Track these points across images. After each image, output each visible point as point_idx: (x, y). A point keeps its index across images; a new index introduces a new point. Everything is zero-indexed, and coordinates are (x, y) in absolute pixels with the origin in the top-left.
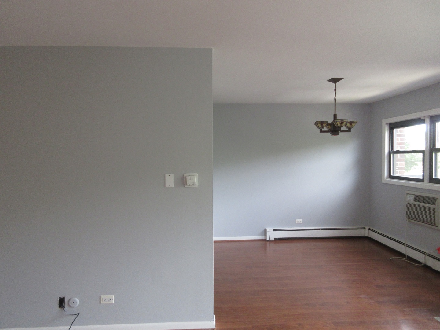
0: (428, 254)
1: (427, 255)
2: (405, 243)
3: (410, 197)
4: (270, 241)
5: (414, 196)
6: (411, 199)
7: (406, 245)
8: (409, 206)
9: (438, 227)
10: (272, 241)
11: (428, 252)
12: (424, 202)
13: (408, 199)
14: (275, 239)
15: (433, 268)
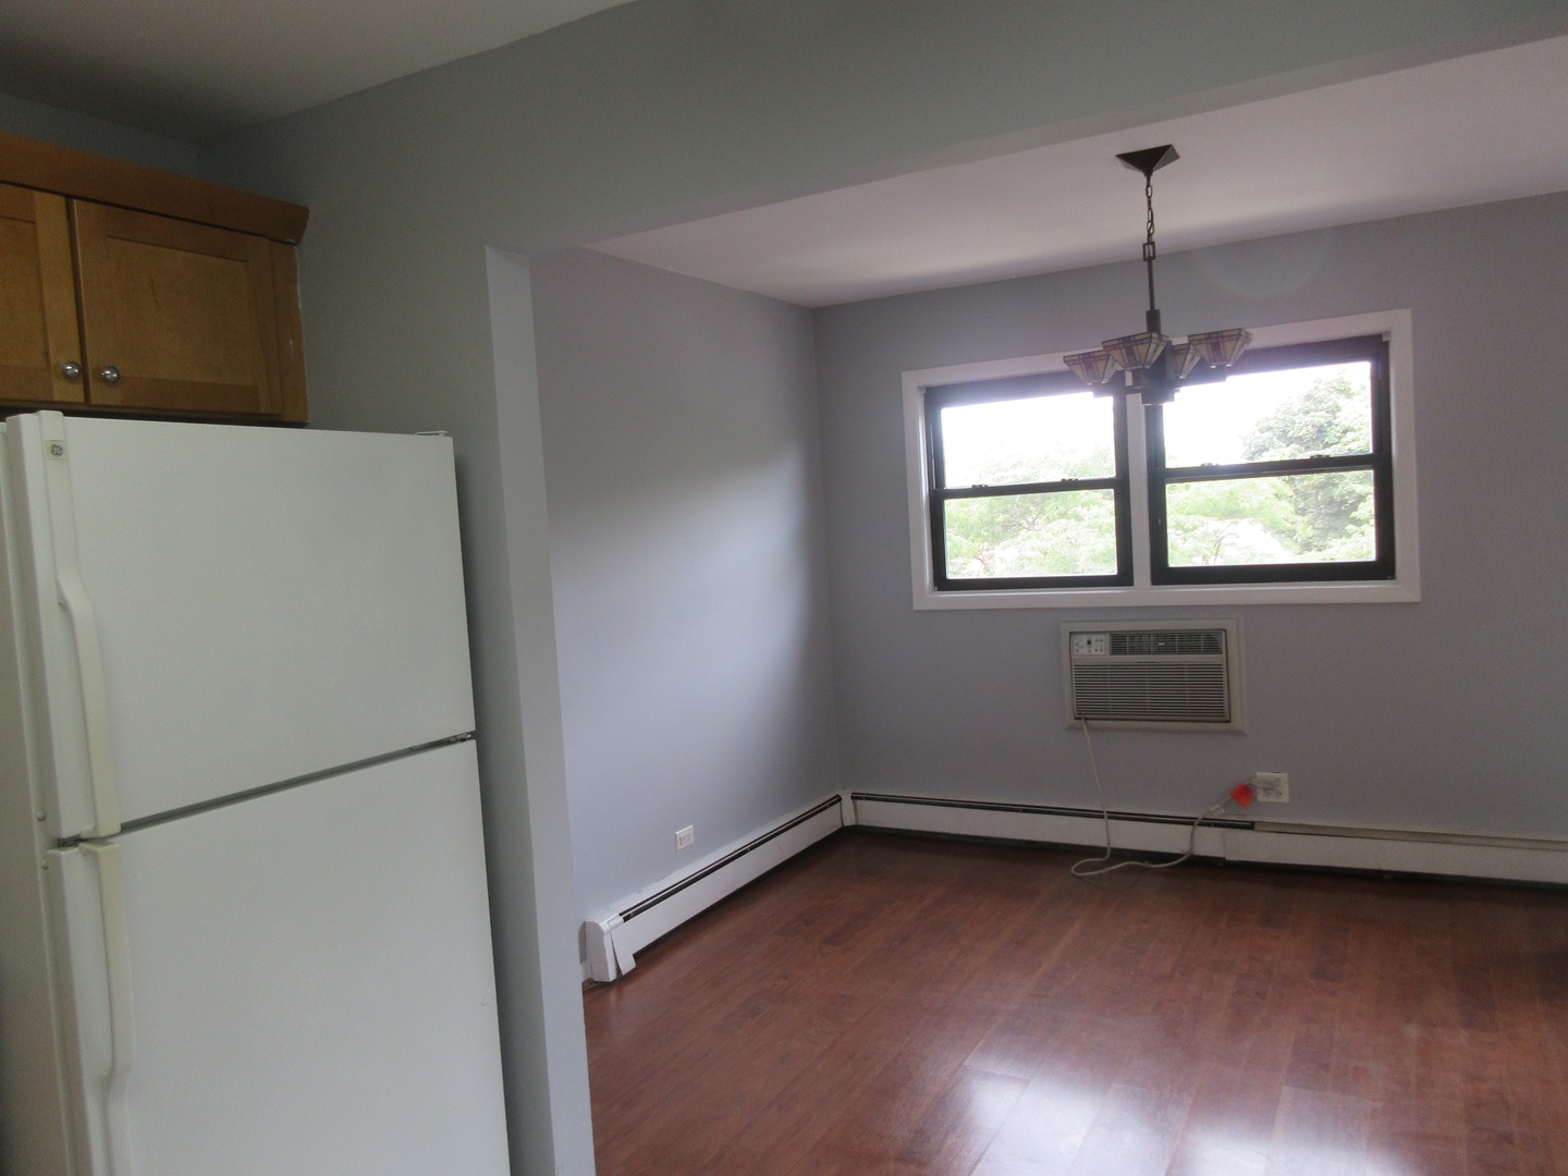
0: (1204, 819)
1: (1201, 824)
2: (1100, 809)
3: (1089, 642)
4: (622, 979)
5: (1106, 639)
6: (1097, 651)
7: (1106, 815)
8: (1086, 676)
9: (1229, 721)
10: (632, 974)
11: (1199, 816)
12: (1159, 651)
13: (1084, 651)
14: (637, 956)
15: (1231, 857)
